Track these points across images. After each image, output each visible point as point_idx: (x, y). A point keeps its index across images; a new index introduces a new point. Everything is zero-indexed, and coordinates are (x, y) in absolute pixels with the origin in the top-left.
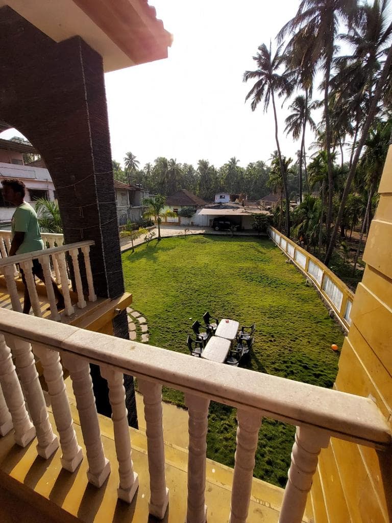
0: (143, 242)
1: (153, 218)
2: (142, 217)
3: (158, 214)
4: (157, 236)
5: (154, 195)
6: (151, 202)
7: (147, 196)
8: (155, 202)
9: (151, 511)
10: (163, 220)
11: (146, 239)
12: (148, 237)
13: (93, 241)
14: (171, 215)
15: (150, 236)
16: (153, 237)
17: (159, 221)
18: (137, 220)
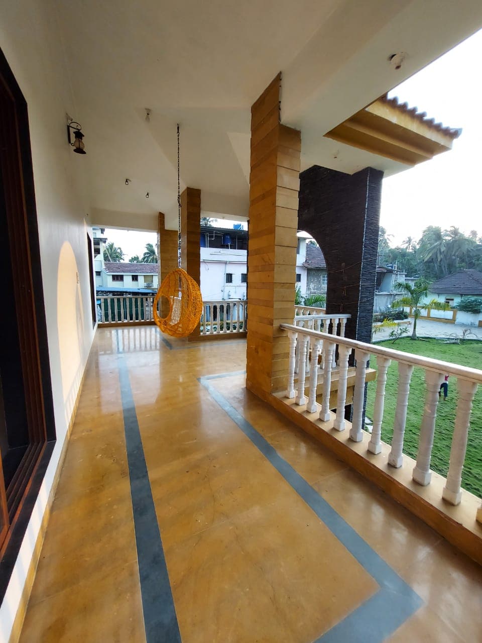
0: (388, 338)
1: (407, 309)
2: (389, 306)
3: (416, 304)
4: (410, 334)
5: (412, 278)
6: (407, 287)
7: (402, 279)
8: (413, 288)
9: (389, 460)
10: (424, 313)
11: (392, 334)
12: (395, 333)
13: (350, 315)
14: (438, 306)
15: (399, 332)
16: (404, 335)
17: (417, 316)
18: (382, 310)
